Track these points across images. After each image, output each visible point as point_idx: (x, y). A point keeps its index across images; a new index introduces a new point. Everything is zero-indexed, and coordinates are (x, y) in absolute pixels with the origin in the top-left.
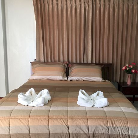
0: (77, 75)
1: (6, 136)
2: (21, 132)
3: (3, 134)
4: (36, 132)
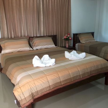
0: (39, 45)
1: (47, 88)
2: (56, 82)
3: (46, 87)
4: (65, 79)
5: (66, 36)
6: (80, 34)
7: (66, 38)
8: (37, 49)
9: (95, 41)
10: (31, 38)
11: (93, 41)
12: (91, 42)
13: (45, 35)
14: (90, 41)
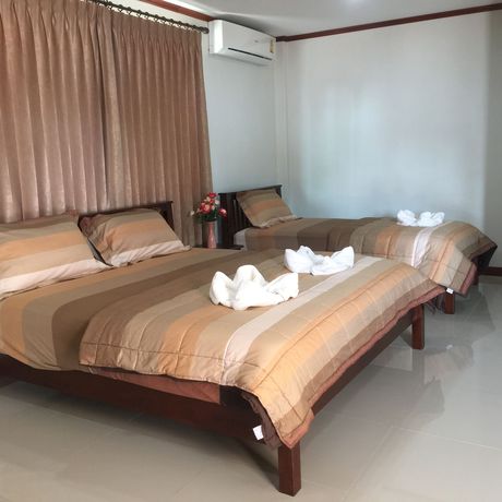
5: (207, 203)
6: (244, 193)
7: (211, 210)
8: (129, 264)
9: (294, 216)
10: (87, 219)
11: (288, 218)
12: (283, 222)
13: (138, 203)
14: (282, 219)
